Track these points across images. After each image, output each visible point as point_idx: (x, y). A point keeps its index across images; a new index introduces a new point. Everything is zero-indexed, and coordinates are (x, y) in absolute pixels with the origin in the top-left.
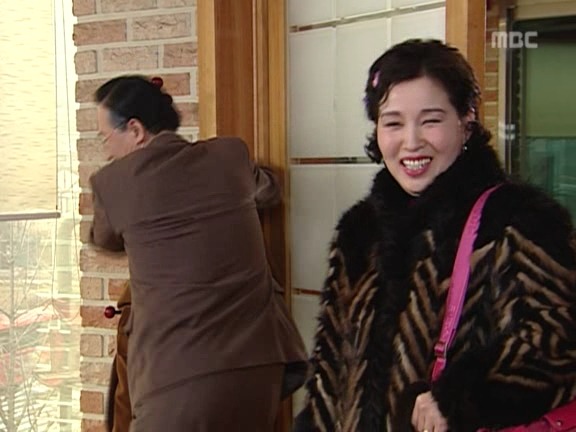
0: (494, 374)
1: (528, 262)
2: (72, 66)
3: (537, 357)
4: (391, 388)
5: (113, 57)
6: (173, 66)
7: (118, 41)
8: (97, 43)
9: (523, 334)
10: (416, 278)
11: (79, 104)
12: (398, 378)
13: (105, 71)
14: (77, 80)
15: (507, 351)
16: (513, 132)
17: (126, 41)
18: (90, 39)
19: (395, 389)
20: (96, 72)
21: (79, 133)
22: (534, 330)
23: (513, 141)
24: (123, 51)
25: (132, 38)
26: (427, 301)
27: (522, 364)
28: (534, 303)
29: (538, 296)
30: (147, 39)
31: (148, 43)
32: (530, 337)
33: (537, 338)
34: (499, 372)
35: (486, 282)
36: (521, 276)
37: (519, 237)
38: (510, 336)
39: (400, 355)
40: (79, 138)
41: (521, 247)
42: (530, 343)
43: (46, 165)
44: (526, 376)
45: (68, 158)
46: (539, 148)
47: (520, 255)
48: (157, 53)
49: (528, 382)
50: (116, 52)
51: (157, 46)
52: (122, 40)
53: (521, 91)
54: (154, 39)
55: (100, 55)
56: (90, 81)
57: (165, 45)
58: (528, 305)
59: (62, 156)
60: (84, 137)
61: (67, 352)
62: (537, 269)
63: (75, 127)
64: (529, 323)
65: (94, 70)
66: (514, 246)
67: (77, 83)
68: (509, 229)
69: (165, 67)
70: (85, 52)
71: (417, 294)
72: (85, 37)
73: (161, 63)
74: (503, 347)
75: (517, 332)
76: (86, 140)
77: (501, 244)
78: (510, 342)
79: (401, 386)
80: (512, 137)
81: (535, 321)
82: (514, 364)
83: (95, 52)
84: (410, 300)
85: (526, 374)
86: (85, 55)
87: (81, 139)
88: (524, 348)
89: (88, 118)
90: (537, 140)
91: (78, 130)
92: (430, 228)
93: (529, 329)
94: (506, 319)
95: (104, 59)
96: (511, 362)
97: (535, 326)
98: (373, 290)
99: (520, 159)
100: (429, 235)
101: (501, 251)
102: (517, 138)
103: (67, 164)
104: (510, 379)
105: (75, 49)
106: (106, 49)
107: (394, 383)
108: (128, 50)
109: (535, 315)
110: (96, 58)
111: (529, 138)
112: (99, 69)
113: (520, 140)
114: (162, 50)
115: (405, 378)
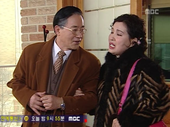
0: (135, 113)
1: (147, 82)
2: (20, 22)
3: (148, 109)
4: (106, 114)
5: (33, 19)
6: (50, 22)
7: (34, 15)
8: (28, 15)
9: (145, 102)
10: (114, 83)
11: (22, 33)
12: (108, 112)
13: (30, 23)
14: (22, 26)
15: (139, 106)
16: (150, 41)
17: (36, 15)
18: (26, 14)
19: (107, 115)
20: (27, 24)
21: (22, 42)
22: (148, 101)
23: (150, 44)
24: (35, 18)
25: (38, 14)
26: (117, 90)
27: (143, 110)
28: (148, 93)
29: (150, 91)
30: (42, 14)
31: (43, 15)
32: (146, 102)
33: (148, 103)
34: (136, 112)
35: (134, 86)
36: (145, 86)
37: (145, 74)
38: (141, 102)
39: (109, 105)
40: (22, 43)
41: (145, 77)
42: (146, 104)
43: (12, 51)
44: (144, 114)
45: (19, 49)
46: (158, 46)
47: (145, 79)
48: (45, 19)
49: (145, 116)
50: (33, 18)
51: (45, 16)
52: (35, 15)
53: (152, 29)
54: (44, 14)
55: (29, 19)
56: (26, 27)
57: (48, 16)
58: (147, 93)
59: (17, 48)
60: (24, 43)
61: (18, 106)
62: (149, 84)
63: (21, 40)
64: (147, 98)
65: (27, 23)
66: (143, 76)
67: (22, 27)
68: (142, 71)
69: (48, 22)
70: (24, 18)
71: (114, 88)
72: (24, 14)
73: (46, 21)
74: (138, 105)
75: (143, 101)
76: (24, 44)
77: (139, 75)
78: (140, 104)
79: (109, 114)
80: (150, 43)
81: (148, 98)
82: (141, 110)
83: (27, 18)
84: (112, 89)
85: (144, 113)
86: (24, 19)
87: (23, 44)
88: (144, 106)
89: (25, 37)
90: (157, 44)
91: (22, 41)
92: (119, 68)
93: (146, 100)
94: (141, 97)
95: (30, 20)
96: (140, 109)
97: (148, 99)
98: (103, 86)
99: (152, 49)
100: (119, 70)
101: (139, 77)
102: (151, 43)
103: (19, 51)
104: (139, 114)
105: (21, 17)
106: (30, 17)
107: (107, 113)
108: (37, 18)
109: (148, 96)
110: (27, 20)
111: (155, 43)
112: (28, 23)
113: (152, 44)
114: (47, 18)
115: (110, 112)
